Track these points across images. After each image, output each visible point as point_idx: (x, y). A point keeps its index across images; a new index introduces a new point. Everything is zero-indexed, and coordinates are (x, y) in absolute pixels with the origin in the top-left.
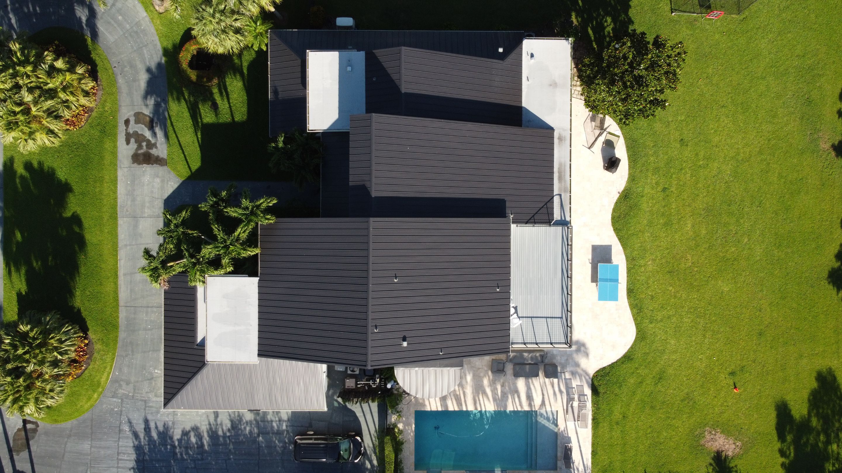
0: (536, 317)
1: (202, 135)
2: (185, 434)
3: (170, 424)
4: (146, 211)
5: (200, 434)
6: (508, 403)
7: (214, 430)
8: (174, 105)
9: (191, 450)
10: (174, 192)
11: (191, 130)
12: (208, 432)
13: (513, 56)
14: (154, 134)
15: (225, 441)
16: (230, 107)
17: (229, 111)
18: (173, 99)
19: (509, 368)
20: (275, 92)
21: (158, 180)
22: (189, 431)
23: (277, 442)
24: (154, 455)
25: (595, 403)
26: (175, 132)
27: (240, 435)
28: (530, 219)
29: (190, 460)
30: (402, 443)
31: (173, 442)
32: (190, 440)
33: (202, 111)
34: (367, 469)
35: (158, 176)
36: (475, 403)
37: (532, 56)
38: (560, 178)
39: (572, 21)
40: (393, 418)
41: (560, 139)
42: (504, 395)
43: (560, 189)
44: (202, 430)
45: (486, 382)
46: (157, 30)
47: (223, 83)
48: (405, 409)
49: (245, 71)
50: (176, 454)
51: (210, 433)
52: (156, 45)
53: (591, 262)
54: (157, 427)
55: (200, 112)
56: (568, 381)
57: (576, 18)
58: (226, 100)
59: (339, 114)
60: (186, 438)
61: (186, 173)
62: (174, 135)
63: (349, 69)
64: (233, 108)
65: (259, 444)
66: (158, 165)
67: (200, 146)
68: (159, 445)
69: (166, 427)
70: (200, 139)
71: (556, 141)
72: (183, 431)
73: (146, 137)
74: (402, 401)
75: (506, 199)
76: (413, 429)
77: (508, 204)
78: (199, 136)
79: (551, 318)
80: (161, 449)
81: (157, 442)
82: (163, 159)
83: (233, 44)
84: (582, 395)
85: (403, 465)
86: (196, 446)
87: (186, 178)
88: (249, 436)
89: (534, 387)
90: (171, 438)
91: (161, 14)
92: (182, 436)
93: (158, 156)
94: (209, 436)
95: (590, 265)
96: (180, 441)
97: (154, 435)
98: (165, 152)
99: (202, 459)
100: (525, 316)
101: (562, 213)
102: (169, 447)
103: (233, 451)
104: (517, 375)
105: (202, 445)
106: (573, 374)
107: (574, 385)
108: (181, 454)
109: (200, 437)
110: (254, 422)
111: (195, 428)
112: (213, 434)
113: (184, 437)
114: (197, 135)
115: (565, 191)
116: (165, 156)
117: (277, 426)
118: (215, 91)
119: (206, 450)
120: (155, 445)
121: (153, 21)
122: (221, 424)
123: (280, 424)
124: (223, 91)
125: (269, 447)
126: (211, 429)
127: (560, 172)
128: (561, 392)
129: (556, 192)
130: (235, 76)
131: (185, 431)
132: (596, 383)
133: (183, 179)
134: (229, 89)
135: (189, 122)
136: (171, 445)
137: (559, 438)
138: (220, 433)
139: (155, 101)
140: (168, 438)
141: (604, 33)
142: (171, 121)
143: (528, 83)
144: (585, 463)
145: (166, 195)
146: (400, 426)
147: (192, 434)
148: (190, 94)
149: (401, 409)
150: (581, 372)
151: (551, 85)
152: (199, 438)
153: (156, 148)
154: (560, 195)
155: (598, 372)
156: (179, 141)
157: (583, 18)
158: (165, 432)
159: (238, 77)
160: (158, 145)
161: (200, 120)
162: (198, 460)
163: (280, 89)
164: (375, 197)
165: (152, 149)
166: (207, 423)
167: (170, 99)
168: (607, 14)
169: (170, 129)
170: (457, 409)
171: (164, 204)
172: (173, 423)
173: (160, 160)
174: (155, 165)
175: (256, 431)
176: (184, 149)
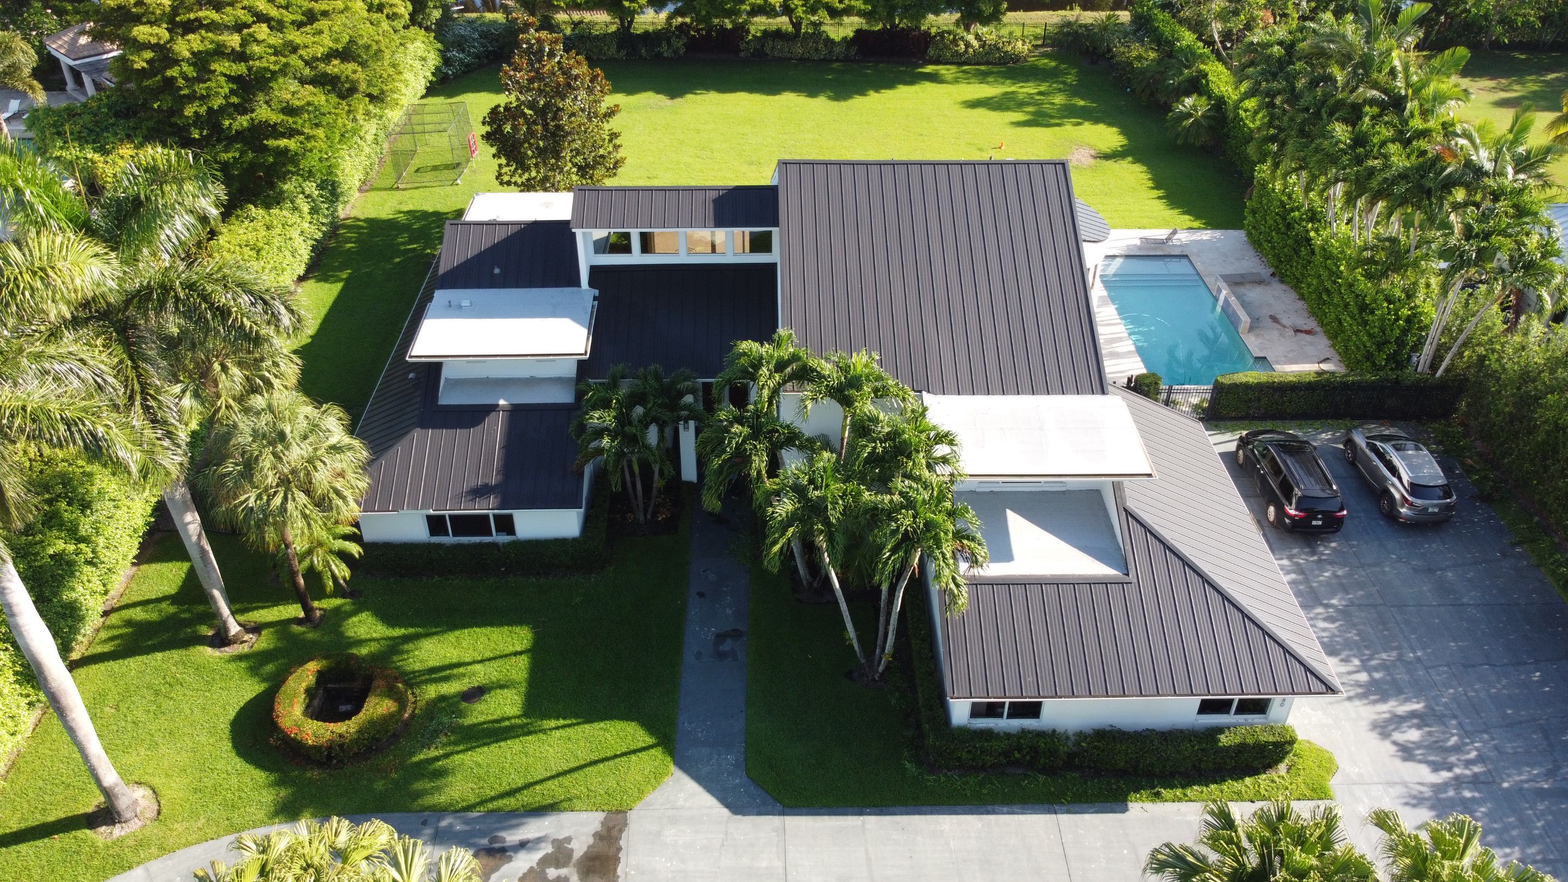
1: (548, 717)
2: (1407, 752)
3: (1400, 790)
4: (764, 864)
5: (1388, 722)
7: (1360, 690)
8: (447, 790)
9: (1446, 741)
10: (709, 790)
12: (1375, 702)
14: (523, 845)
15: (1376, 669)
16: (483, 661)
17: (495, 664)
20: (476, 494)
21: (670, 834)
22: (1395, 743)
23: (1326, 574)
26: (527, 786)
27: (1346, 640)
29: (1472, 743)
31: (1446, 783)
32: (1421, 741)
33: (481, 720)
35: (659, 835)
44: (1376, 717)
49: (398, 632)
50: (1475, 775)
51: (1372, 698)
55: (484, 723)
58: (464, 670)
60: (1418, 752)
61: (657, 753)
62: (537, 787)
64: (488, 654)
65: (1350, 605)
66: (624, 835)
67: (586, 721)
69: (1414, 802)
70: (561, 724)
72: (1405, 759)
73: (532, 868)
76: (1193, 386)
78: (553, 723)
80: (1485, 814)
82: (604, 823)
86: (1428, 729)
87: (669, 759)
88: (1337, 624)
90: (1438, 788)
91: (159, 813)
92: (1420, 762)
93: (596, 835)
94: (1384, 699)
96: (1436, 767)
98: (584, 815)
99: (1455, 717)
102: (1467, 794)
103: (1394, 654)
105: (1413, 715)
108: (1468, 763)
109: (1398, 721)
111: (1379, 730)
113: (1420, 757)
114: (546, 730)
116: (601, 816)
118: (432, 691)
119: (1425, 707)
125: (1345, 589)
130: (402, 652)
131: (1400, 754)
133: (672, 768)
134: (434, 662)
135: (509, 750)
136: (1459, 788)
138: (1363, 677)
140: (1443, 796)
142: (493, 799)
145: (718, 811)
146: (1194, 401)
147: (1398, 737)
148: (431, 746)
152: (1401, 723)
153: (569, 840)
156: (559, 775)
158: (1428, 803)
159: (406, 647)
160: (561, 836)
161: (507, 723)
162: (1460, 725)
163: (473, 483)
165: (572, 851)
167: (434, 799)
171: (745, 814)
172: (1390, 784)
173: (609, 829)
174: (622, 843)
175: (1320, 610)
176: (582, 762)
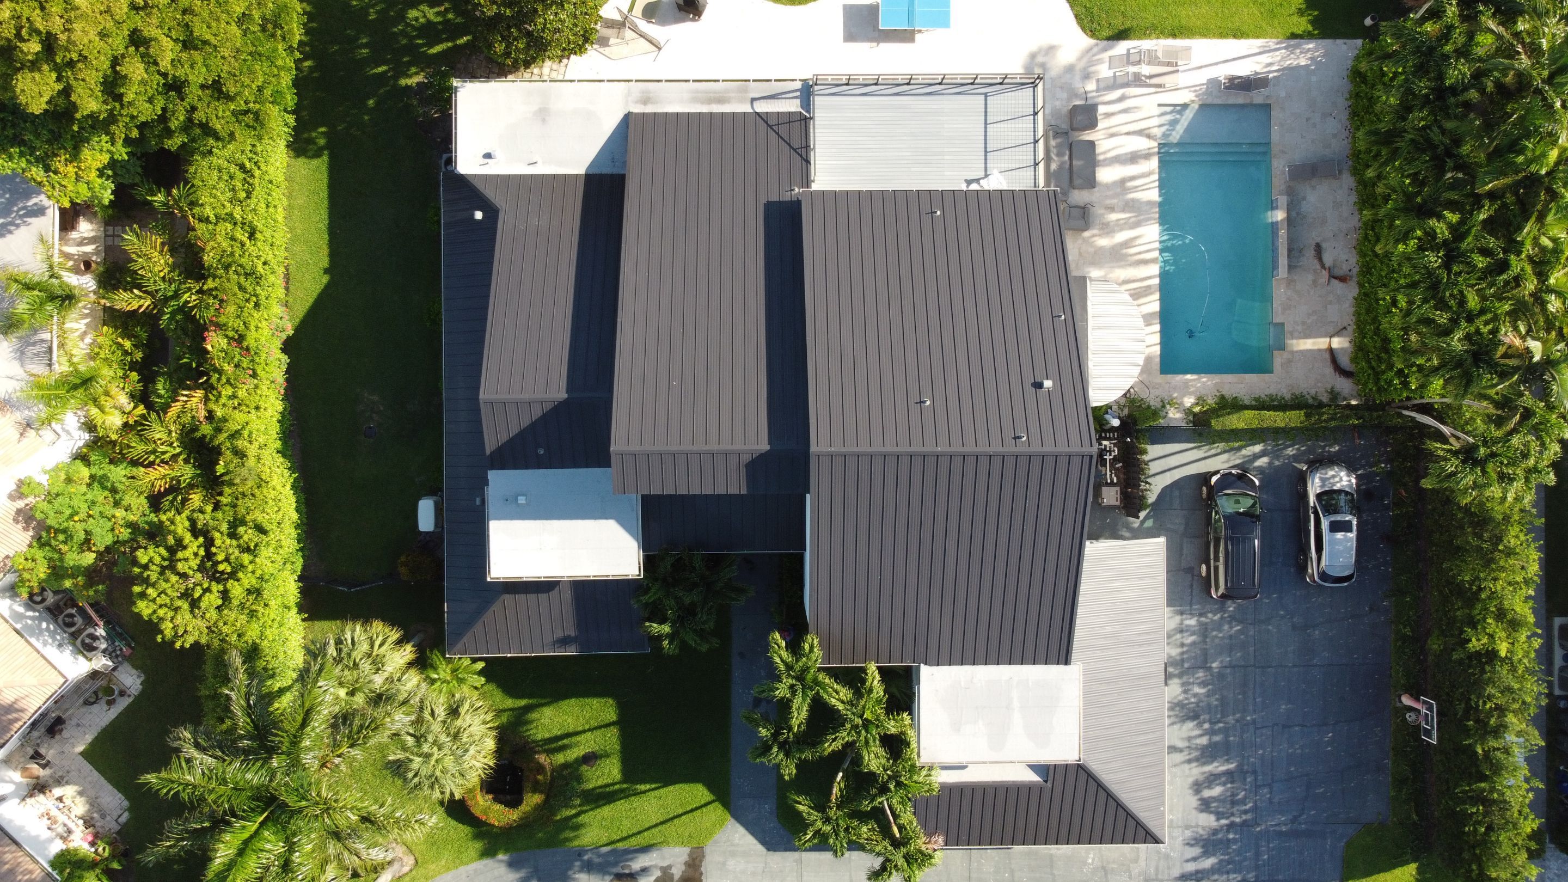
0: (986, 143)
1: (644, 782)
2: (1205, 805)
3: (1188, 833)
5: (1205, 780)
6: (1145, 200)
7: (1198, 753)
9: (1237, 794)
10: (753, 833)
11: (636, 801)
12: (1204, 764)
13: (489, 193)
14: (644, 870)
15: (1219, 731)
16: (590, 730)
17: (598, 732)
18: (577, 837)
19: (1079, 197)
20: (564, 642)
21: (731, 863)
22: (1202, 799)
23: (1221, 635)
24: (1245, 863)
25: (1144, 32)
26: (640, 833)
27: (1209, 705)
28: (801, 156)
29: (1255, 796)
30: (1222, 397)
31: (1222, 827)
32: (1218, 796)
33: (600, 783)
34: (1270, 463)
35: (724, 864)
36: (1146, 262)
37: (488, 156)
38: (721, 100)
39: (418, 84)
40: (1174, 416)
41: (646, 101)
42: (1131, 206)
43: (741, 101)
44: (1200, 776)
45: (1103, 242)
46: (448, 869)
47: (545, 744)
48: (1157, 392)
49: (522, 702)
50: (1245, 821)
51: (1204, 760)
52: (475, 871)
53: (875, 44)
54: (1194, 859)
55: (601, 787)
56: (1102, 85)
57: (410, 76)
58: (578, 738)
59: (607, 518)
60: (1214, 805)
61: (717, 811)
62: (646, 833)
63: (522, 500)
64: (594, 723)
65: (1226, 667)
66: (703, 864)
67: (666, 784)
68: (1228, 854)
69: (1193, 842)
70: (653, 786)
71: (649, 109)
72: (1202, 811)
74: (1142, 400)
75: (763, 200)
76: (1195, 377)
77: (774, 198)
78: (648, 787)
79: (986, 116)
80: (1234, 850)
81: (1222, 857)
82: (690, 855)
83: (477, 721)
84: (1128, 59)
85: (1263, 396)
86: (1229, 785)
87: (725, 811)
88: (1210, 687)
89: (1114, 149)
90: (1215, 832)
91: (417, 862)
92: (1211, 812)
93: (686, 863)
94: (1211, 762)
95: (881, 45)
96: (1219, 816)
97: (1208, 863)
98: (677, 850)
99: (1254, 772)
100: (983, 165)
101: (787, 96)
102: (1231, 836)
103: (1238, 716)
104: (1091, 183)
105: (1228, 773)
106: (1087, 76)
107: (1110, 73)
108: (1246, 812)
109: (1211, 780)
110: (1185, 679)
111: (1194, 788)
112: (1207, 754)
113: (1213, 809)
114: (644, 792)
115: (746, 91)
116: (686, 850)
117: (1191, 635)
118: (560, 758)
119: (1237, 766)
120: (1229, 862)
121: (432, 877)
122: (1189, 739)
123: (1187, 631)
124: (560, 743)
125: (1231, 649)
126: (1197, 759)
127: (710, 101)
128: (1122, 99)
129: (746, 108)
130: (528, 722)
131: (1201, 807)
132: (1106, 33)
133: (729, 817)
134: (557, 732)
135: (621, 806)
136: (1228, 832)
137: (1209, 101)
138: (1204, 741)
139: (581, 871)
140: (1214, 838)
141: (440, 23)
142: (618, 841)
143: (540, 162)
144: (1257, 51)
145: (760, 848)
146: (1189, 401)
147: (1207, 793)
148: (567, 806)
149: (1159, 400)
150: (1085, 60)
151: (544, 120)
152: (1215, 780)
153: (670, 867)
154: (753, 100)
155: (1083, 29)
156: (657, 825)
157: (410, 64)
158: (1201, 844)
159: (533, 715)
160: (665, 864)
161: (618, 786)
162: (1255, 780)
163: (559, 634)
164: (770, 443)
165: (673, 874)
166: (1187, 766)
167: (576, 843)
168: (402, 17)
169: (634, 842)
170: (1157, 296)
171: (775, 851)
172: (1187, 827)
173: (694, 860)
174: (702, 869)
175: (1201, 674)
176: (672, 815)
